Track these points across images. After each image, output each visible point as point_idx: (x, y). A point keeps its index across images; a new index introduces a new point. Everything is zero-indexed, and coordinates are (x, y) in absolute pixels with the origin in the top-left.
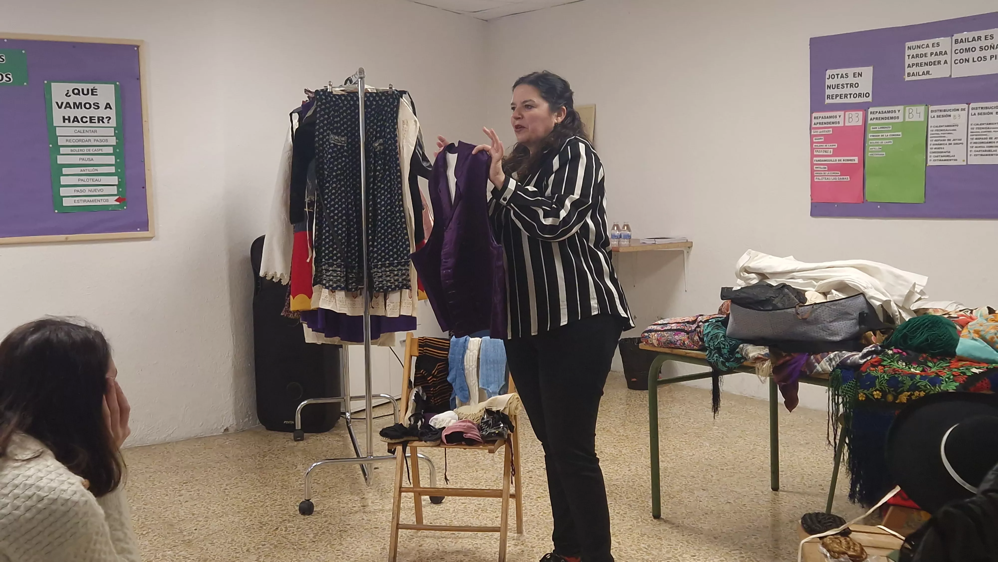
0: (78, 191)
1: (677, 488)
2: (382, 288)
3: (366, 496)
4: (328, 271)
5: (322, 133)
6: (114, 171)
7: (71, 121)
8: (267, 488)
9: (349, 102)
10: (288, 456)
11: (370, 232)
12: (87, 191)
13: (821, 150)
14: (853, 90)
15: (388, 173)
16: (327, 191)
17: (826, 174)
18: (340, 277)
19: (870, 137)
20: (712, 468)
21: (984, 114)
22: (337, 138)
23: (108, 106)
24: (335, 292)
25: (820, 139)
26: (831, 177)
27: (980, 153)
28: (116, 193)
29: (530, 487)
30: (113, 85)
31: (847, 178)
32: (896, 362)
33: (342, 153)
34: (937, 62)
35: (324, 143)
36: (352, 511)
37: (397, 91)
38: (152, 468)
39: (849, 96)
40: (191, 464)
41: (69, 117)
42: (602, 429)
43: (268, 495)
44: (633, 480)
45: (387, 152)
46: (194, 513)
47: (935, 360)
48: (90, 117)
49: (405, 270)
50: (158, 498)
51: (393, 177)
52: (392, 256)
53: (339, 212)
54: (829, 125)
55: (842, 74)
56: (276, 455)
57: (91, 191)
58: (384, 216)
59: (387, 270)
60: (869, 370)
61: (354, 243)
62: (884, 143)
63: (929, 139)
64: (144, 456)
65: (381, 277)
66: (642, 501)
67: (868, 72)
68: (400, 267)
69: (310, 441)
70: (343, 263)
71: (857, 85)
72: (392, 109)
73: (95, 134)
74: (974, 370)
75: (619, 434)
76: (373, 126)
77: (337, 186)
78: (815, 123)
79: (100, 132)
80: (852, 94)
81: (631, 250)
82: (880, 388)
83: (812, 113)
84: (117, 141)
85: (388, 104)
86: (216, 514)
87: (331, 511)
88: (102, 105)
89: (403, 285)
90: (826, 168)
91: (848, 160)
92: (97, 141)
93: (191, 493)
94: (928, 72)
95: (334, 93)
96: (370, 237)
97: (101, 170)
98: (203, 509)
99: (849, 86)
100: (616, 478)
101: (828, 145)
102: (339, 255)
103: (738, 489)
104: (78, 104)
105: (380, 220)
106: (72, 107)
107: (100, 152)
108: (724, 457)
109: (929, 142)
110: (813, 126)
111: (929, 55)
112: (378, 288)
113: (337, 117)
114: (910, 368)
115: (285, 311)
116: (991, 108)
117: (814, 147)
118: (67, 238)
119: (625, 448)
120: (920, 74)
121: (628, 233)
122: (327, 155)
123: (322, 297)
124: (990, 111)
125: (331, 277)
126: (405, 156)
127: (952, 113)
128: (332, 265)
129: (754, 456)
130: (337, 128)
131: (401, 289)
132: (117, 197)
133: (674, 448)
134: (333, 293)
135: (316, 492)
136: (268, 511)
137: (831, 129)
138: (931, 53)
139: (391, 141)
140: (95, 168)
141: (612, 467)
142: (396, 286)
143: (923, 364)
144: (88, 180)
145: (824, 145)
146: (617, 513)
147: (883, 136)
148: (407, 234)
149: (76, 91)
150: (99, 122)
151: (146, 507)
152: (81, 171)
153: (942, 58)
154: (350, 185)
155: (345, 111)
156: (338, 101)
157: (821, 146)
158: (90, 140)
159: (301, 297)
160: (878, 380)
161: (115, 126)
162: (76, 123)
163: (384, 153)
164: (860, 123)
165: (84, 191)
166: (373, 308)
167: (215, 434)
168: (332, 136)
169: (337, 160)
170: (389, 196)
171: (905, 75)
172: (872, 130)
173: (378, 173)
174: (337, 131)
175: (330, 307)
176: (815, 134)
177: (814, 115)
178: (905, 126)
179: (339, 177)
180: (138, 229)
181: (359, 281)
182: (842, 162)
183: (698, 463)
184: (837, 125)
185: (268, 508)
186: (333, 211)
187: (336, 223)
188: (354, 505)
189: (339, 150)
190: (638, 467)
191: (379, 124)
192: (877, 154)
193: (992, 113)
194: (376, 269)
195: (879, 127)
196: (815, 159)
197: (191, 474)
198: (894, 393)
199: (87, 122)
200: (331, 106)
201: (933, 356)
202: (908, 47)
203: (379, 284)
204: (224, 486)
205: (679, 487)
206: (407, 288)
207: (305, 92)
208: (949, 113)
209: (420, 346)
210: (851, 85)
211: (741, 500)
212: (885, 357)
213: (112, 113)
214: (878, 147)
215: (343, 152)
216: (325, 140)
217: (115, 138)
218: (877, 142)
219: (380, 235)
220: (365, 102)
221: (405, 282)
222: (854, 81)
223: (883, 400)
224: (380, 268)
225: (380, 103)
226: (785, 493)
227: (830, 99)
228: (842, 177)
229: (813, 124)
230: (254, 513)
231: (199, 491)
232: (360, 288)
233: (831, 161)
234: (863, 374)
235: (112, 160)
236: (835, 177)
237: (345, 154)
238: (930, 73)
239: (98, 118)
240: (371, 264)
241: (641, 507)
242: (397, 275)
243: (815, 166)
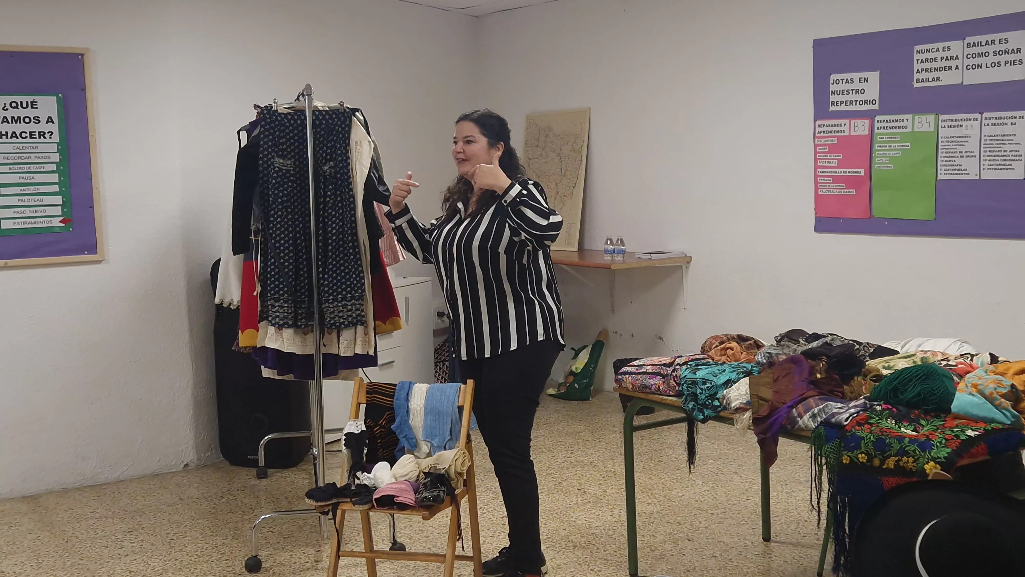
0: (18, 212)
1: (660, 538)
2: (334, 324)
3: (322, 549)
4: (274, 307)
5: (266, 156)
6: (58, 190)
7: (9, 136)
8: (217, 537)
9: (296, 121)
10: (247, 497)
11: (320, 263)
12: (28, 212)
13: (825, 161)
14: (859, 97)
15: (339, 199)
16: (272, 219)
17: (831, 187)
18: (287, 313)
19: (876, 148)
20: (701, 512)
21: (999, 124)
22: (282, 161)
23: (50, 120)
24: (282, 329)
25: (825, 149)
26: (836, 190)
27: (994, 167)
28: (61, 214)
29: (501, 537)
30: (55, 97)
31: (853, 192)
32: (884, 419)
33: (288, 178)
34: (948, 68)
35: (269, 166)
36: (304, 567)
37: (348, 108)
38: (97, 513)
39: (854, 103)
40: (141, 507)
41: (7, 133)
42: (589, 464)
43: (217, 547)
44: (614, 528)
45: (339, 176)
46: (131, 570)
47: (929, 417)
48: (30, 133)
49: (359, 304)
50: (97, 550)
51: (344, 203)
52: (345, 289)
53: (287, 242)
54: (834, 134)
55: (847, 79)
56: (234, 496)
57: (32, 212)
58: (335, 246)
59: (340, 304)
60: (855, 429)
61: (303, 275)
62: (891, 155)
63: (940, 151)
64: (93, 498)
65: (333, 312)
66: (620, 554)
67: (874, 77)
68: (353, 301)
69: (274, 478)
70: (290, 298)
71: (862, 91)
72: (343, 129)
73: (37, 151)
74: (970, 433)
75: (606, 469)
76: (323, 147)
77: (283, 213)
78: (819, 131)
79: (41, 148)
80: (857, 101)
81: (624, 266)
82: (866, 450)
83: (815, 120)
84: (61, 157)
85: (339, 123)
86: (156, 571)
87: (281, 567)
88: (43, 119)
89: (358, 321)
90: (830, 180)
91: (854, 172)
92: (39, 158)
93: (133, 544)
94: (938, 79)
95: (280, 111)
96: (321, 269)
97: (43, 189)
98: (142, 564)
99: (854, 92)
100: (596, 525)
101: (832, 155)
102: (286, 289)
103: (725, 539)
104: (16, 118)
105: (331, 251)
106: (10, 121)
107: (42, 170)
108: (716, 498)
109: (940, 155)
110: (817, 135)
111: (939, 59)
112: (329, 325)
113: (282, 138)
114: (900, 427)
115: (236, 346)
116: (1006, 118)
117: (818, 157)
118: (6, 264)
119: (611, 487)
120: (929, 80)
121: (622, 247)
122: (272, 181)
123: (268, 336)
124: (1005, 121)
125: (278, 314)
126: (358, 180)
127: (964, 124)
128: (277, 300)
129: (748, 497)
130: (283, 150)
131: (355, 325)
132: (62, 218)
133: (664, 488)
134: (280, 330)
135: (269, 543)
136: (212, 567)
137: (836, 139)
138: (941, 58)
139: (343, 164)
140: (36, 187)
141: (593, 511)
142: (351, 322)
143: (915, 423)
144: (28, 200)
145: (829, 155)
146: (591, 570)
147: (891, 146)
148: (361, 265)
149: (14, 105)
150: (40, 138)
151: (81, 562)
152: (21, 190)
153: (953, 63)
154: (298, 212)
155: (291, 131)
156: (284, 121)
157: (826, 156)
158: (30, 157)
159: (250, 332)
160: (863, 441)
161: (58, 141)
162: (15, 138)
163: (335, 177)
164: (866, 132)
165: (25, 212)
166: (325, 346)
167: (174, 470)
168: (276, 159)
169: (283, 186)
170: (341, 223)
171: (913, 81)
172: (878, 140)
173: (328, 199)
174: (283, 153)
175: (277, 346)
176: (819, 143)
177: (818, 123)
178: (914, 137)
179: (285, 204)
180: (86, 252)
181: (310, 316)
182: (848, 174)
183: (686, 506)
184: (842, 134)
185: (213, 564)
186: (279, 241)
187: (282, 254)
188: (307, 560)
189: (284, 174)
190: (621, 511)
191: (329, 145)
192: (884, 167)
193: (1006, 124)
194: (327, 304)
195: (887, 137)
196: (819, 170)
197: (140, 520)
198: (881, 457)
199: (26, 137)
200: (276, 126)
201: (927, 413)
202: (917, 51)
203: (330, 321)
204: (171, 536)
205: (662, 537)
206: (362, 324)
207: (254, 107)
208: (960, 123)
209: (368, 393)
210: (857, 91)
211: (728, 553)
212: (872, 413)
213: (55, 128)
214: (885, 159)
215: (290, 177)
216: (270, 163)
217: (58, 154)
218: (884, 154)
219: (331, 266)
220: (314, 121)
221: (359, 318)
222: (860, 86)
223: (869, 464)
224: (332, 303)
225: (331, 122)
226: (776, 544)
227: (834, 106)
228: (847, 190)
229: (817, 132)
230: (197, 571)
231: (143, 542)
232: (310, 325)
233: (836, 172)
234: (848, 434)
235: (55, 178)
236: (840, 190)
237: (292, 178)
238: (940, 79)
239: (39, 133)
240: (322, 298)
241: (619, 562)
242: (351, 310)
243: (819, 178)
